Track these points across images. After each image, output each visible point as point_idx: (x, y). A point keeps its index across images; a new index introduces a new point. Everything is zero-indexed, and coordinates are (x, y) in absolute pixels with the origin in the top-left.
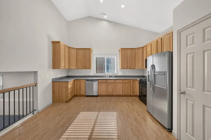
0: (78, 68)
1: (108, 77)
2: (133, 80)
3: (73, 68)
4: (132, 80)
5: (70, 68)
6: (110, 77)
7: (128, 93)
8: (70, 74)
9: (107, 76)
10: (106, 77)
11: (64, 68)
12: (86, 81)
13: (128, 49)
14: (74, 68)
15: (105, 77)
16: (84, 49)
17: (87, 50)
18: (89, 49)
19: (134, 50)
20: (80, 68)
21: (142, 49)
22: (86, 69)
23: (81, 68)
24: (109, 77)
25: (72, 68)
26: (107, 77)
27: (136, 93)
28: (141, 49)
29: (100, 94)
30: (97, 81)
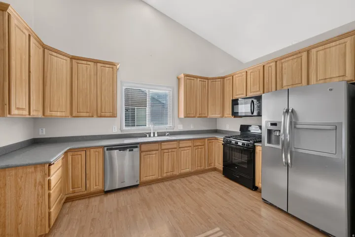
0: (74, 115)
1: (156, 135)
2: (209, 139)
3: (59, 114)
4: (206, 140)
5: (48, 113)
6: (160, 134)
7: (201, 166)
8: (43, 133)
9: (154, 133)
10: (152, 135)
11: (26, 113)
12: (107, 149)
13: (196, 77)
14: (63, 114)
15: (150, 136)
16: (96, 62)
17: (107, 66)
18: (112, 64)
19: (207, 80)
20: (82, 114)
21: (222, 80)
22: (101, 117)
23: (88, 114)
24: (158, 136)
25: (54, 114)
26: (154, 136)
27: (213, 164)
28: (219, 80)
29: (144, 179)
30: (137, 147)
